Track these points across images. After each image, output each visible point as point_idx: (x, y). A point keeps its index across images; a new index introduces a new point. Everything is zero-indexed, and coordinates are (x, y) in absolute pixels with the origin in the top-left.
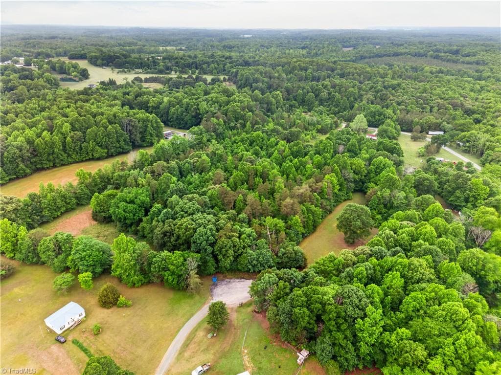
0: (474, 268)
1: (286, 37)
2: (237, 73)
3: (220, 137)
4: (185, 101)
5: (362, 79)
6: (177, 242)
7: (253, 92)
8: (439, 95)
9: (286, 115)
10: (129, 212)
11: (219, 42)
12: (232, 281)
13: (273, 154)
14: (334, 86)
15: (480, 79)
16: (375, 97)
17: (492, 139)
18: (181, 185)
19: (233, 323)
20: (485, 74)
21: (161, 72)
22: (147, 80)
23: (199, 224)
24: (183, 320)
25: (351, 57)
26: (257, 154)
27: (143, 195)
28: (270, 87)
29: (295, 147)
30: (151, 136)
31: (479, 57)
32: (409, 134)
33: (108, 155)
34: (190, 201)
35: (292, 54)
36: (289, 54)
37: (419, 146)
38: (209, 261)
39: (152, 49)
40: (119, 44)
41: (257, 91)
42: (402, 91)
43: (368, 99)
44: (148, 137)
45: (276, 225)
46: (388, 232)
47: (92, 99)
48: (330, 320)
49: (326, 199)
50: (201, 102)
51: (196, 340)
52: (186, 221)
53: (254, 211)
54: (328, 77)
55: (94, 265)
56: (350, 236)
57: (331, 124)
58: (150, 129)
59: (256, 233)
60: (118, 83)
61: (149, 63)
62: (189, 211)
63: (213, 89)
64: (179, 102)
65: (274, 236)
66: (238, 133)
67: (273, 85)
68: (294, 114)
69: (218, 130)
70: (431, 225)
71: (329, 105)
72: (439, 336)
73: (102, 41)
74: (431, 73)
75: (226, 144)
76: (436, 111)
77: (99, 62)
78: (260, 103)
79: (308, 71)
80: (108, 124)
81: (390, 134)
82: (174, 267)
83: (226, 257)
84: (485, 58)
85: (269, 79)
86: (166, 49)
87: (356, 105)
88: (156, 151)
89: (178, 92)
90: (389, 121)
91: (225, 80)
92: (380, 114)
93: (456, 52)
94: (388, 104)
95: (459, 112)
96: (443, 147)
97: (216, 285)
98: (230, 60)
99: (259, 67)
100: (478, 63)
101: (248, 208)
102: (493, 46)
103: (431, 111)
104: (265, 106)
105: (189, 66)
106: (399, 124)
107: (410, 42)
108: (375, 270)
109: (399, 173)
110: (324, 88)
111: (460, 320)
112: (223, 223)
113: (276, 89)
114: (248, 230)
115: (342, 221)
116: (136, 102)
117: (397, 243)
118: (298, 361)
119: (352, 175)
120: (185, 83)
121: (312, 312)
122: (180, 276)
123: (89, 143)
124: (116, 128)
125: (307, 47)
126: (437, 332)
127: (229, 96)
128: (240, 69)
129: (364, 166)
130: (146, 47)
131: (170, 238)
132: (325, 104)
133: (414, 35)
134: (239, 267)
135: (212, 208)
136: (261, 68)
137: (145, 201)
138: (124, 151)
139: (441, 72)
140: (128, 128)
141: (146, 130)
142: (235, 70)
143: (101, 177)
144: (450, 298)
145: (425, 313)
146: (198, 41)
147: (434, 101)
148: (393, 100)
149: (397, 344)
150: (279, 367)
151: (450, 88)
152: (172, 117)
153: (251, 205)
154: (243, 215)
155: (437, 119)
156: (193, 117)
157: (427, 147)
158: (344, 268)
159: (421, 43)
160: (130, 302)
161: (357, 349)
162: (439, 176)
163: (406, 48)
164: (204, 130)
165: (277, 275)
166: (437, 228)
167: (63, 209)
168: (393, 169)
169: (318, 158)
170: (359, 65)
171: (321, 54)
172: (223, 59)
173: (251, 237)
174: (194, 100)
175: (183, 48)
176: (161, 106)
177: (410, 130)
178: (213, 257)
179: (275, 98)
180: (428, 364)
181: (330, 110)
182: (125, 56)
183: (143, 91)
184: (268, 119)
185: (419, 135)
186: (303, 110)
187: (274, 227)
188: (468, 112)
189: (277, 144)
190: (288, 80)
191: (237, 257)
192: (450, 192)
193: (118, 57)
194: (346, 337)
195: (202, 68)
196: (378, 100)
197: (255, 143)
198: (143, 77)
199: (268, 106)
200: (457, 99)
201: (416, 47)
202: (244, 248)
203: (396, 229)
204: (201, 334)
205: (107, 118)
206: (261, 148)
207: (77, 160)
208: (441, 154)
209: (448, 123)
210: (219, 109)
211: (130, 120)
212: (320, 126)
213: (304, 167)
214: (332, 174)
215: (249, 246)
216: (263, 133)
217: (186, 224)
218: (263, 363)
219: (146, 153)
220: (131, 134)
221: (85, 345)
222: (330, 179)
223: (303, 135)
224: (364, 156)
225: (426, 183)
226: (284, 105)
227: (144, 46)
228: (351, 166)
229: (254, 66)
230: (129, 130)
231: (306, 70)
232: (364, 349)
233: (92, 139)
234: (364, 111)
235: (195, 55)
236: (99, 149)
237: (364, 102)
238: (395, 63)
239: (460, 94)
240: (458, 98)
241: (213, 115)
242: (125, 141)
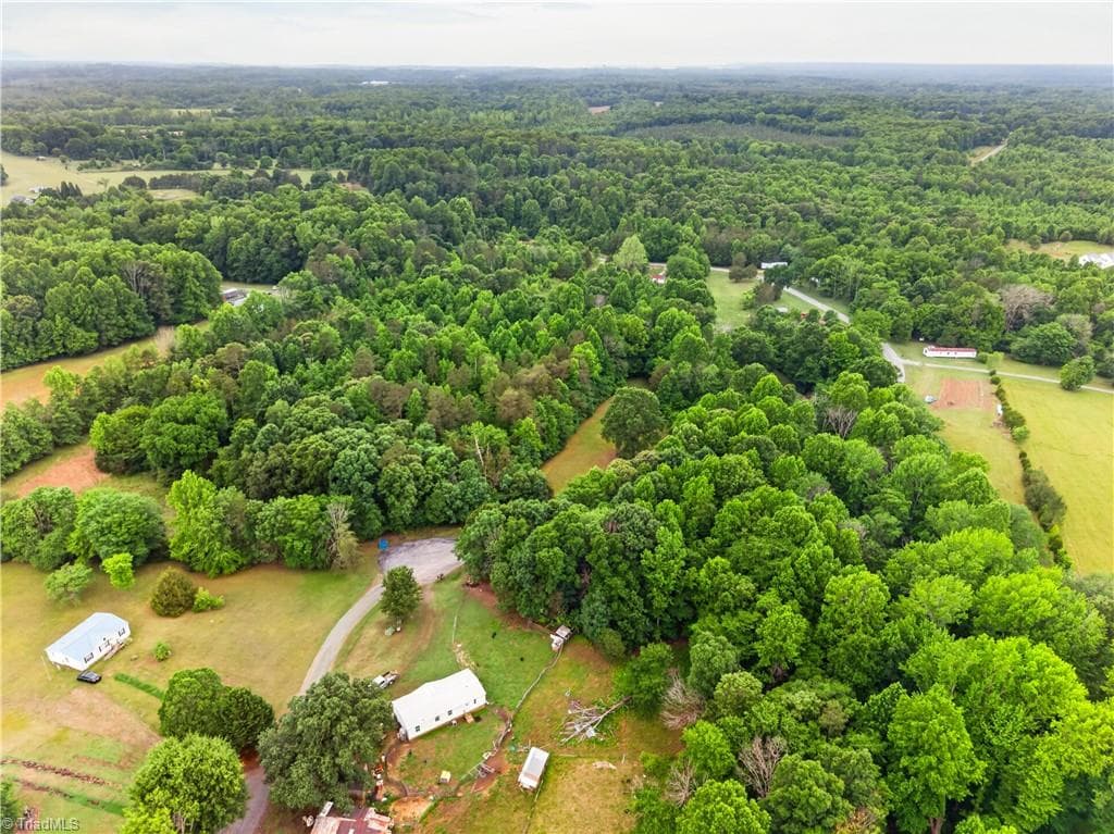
0: (827, 463)
1: (466, 85)
2: (367, 164)
3: (352, 292)
4: (263, 222)
5: (630, 169)
6: (299, 485)
7: (409, 201)
8: (776, 195)
9: (485, 245)
10: (187, 442)
11: (315, 97)
12: (416, 543)
13: (468, 317)
14: (576, 184)
15: (850, 162)
16: (659, 202)
17: (868, 267)
18: (289, 380)
19: (430, 607)
20: (859, 154)
21: (187, 165)
22: (155, 184)
23: (341, 444)
24: (334, 616)
25: (607, 125)
26: (435, 319)
27: (213, 404)
28: (444, 191)
29: (511, 302)
30: (196, 300)
31: (849, 121)
32: (727, 271)
33: (100, 343)
34: (314, 406)
35: (483, 120)
36: (476, 121)
37: (744, 291)
38: (370, 510)
39: (154, 113)
40: (65, 103)
41: (416, 197)
42: (709, 189)
43: (645, 207)
44: (191, 302)
45: (491, 437)
46: (687, 425)
47: (36, 227)
48: (599, 558)
49: (578, 389)
50: (298, 223)
51: (363, 641)
52: (314, 440)
53: (446, 418)
54: (564, 167)
55: (131, 542)
56: (627, 446)
57: (577, 259)
58: (192, 285)
59: (455, 452)
60: (85, 193)
61: (154, 145)
62: (316, 425)
63: (320, 196)
64: (250, 226)
65: (489, 457)
66: (387, 283)
67: (449, 185)
68: (501, 243)
69: (344, 277)
70: (761, 407)
71: (570, 223)
72: (772, 557)
73: (18, 97)
74: (763, 153)
75: (366, 305)
76: (771, 224)
77: (27, 145)
78: (428, 222)
79: (521, 155)
80: (93, 275)
81: (690, 271)
82: (304, 523)
83: (402, 499)
84: (859, 123)
85: (440, 174)
86: (190, 114)
87: (623, 221)
88: (216, 326)
89: (240, 205)
90: (685, 246)
91: (341, 179)
92: (671, 235)
93: (807, 113)
94: (683, 216)
95: (813, 225)
96: (785, 289)
97: (388, 554)
98: (348, 137)
99: (417, 149)
100: (847, 133)
101: (435, 412)
102: (873, 100)
103: (763, 226)
104: (439, 227)
105: (254, 149)
106: (705, 252)
107: (720, 95)
108: (668, 483)
109: (708, 334)
110: (557, 189)
111: (801, 530)
112: (388, 440)
113: (459, 193)
114: (440, 449)
115: (611, 422)
116: (144, 229)
117: (703, 441)
118: (553, 645)
119: (622, 345)
120: (253, 188)
121: (569, 552)
122: (315, 539)
123: (54, 320)
124: (113, 284)
125: (514, 106)
126: (767, 553)
127: (357, 209)
128: (372, 154)
129: (642, 327)
130: (137, 110)
131: (283, 480)
132: (563, 221)
133: (728, 79)
134: (430, 517)
135: (361, 418)
136: (419, 150)
137: (217, 416)
138: (138, 334)
139: (780, 151)
140: (142, 285)
141: (182, 287)
142: (361, 157)
143: (102, 385)
144: (785, 502)
145: (750, 531)
146: (264, 93)
147: (768, 207)
148: (693, 207)
149: (709, 582)
150: (522, 659)
151: (796, 181)
152: (236, 260)
153: (440, 408)
154: (423, 427)
155: (774, 239)
156: (284, 255)
157: (757, 290)
158: (617, 487)
159: (742, 95)
160: (220, 600)
161: (648, 604)
162: (778, 335)
163: (714, 106)
164: (314, 279)
165: (503, 510)
166: (770, 413)
167: (25, 456)
168: (696, 327)
169: (557, 319)
170: (624, 141)
171: (544, 120)
172: (331, 133)
173: (446, 461)
174: (282, 220)
175: (230, 110)
176: (206, 236)
177: (726, 264)
178: (376, 502)
179: (459, 212)
180: (756, 601)
181: (573, 233)
182: (93, 132)
183: (157, 206)
184: (448, 253)
185: (744, 270)
186: (519, 235)
187: (487, 441)
188: (830, 224)
189: (474, 298)
190: (482, 175)
191: (424, 498)
192: (795, 361)
193: (73, 134)
194: (628, 585)
195: (285, 155)
196: (665, 207)
197: (428, 300)
198: (146, 176)
199: (445, 227)
200: (809, 201)
201: (732, 105)
202: (435, 480)
203: (702, 422)
204: (371, 632)
205: (90, 264)
206: (444, 309)
207: (28, 359)
208: (783, 301)
209: (794, 246)
210: (341, 237)
211: (145, 267)
212: (556, 264)
213: (533, 337)
214: (585, 343)
215: (446, 477)
216: (442, 279)
217: (314, 446)
218: (493, 659)
219: (196, 331)
220: (149, 297)
221: (142, 679)
222: (583, 352)
223: (525, 282)
224: (643, 309)
225: (755, 347)
226: (479, 226)
227: (133, 107)
228: (621, 330)
229: (404, 147)
230: (145, 287)
231: (517, 153)
232: (660, 602)
233: (61, 310)
234: (639, 231)
235: (263, 125)
236: (81, 333)
237: (639, 212)
238: (694, 135)
239: (814, 191)
240: (810, 199)
241: (331, 248)
242: (136, 311)
